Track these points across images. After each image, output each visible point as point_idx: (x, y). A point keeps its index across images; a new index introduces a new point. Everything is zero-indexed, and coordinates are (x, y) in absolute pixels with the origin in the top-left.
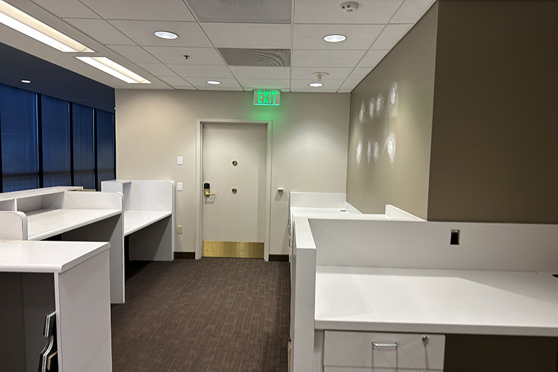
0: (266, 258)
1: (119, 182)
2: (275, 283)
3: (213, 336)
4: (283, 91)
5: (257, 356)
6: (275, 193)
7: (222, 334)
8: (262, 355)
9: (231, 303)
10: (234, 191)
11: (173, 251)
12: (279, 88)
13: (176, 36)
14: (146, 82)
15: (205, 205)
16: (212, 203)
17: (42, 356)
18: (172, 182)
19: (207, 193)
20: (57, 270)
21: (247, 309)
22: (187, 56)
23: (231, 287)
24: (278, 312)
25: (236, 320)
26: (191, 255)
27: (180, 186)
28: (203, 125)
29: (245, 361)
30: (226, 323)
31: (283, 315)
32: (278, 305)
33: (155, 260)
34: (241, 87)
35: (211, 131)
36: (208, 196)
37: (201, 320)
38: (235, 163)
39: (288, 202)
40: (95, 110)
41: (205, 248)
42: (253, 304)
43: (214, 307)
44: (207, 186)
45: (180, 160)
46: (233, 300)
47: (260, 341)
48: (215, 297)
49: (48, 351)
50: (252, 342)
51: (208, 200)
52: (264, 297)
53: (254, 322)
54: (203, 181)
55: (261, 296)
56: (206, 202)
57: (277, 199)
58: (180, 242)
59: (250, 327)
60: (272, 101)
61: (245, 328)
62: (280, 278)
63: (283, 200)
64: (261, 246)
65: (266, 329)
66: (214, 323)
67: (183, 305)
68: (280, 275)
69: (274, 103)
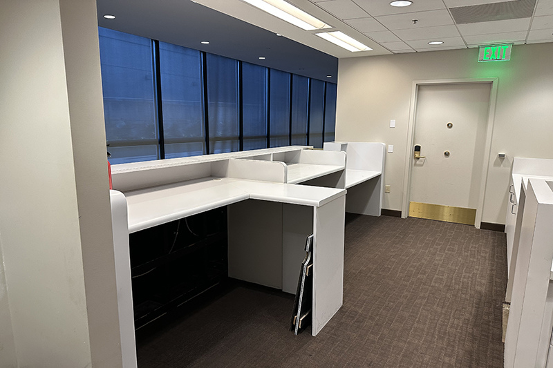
0: (478, 226)
1: (337, 143)
2: (488, 250)
3: (424, 284)
4: (515, 44)
5: (469, 309)
6: (495, 157)
7: (433, 284)
8: (474, 309)
9: (440, 260)
10: (447, 154)
11: (381, 208)
12: (511, 41)
13: (410, 3)
14: (369, 49)
15: (414, 168)
16: (422, 165)
17: (303, 265)
18: (384, 144)
19: (417, 156)
20: (316, 204)
21: (457, 268)
22: (415, 21)
23: (439, 247)
24: (491, 276)
25: (446, 275)
26: (398, 214)
27: (390, 148)
28: (419, 87)
29: (457, 310)
30: (436, 276)
31: (498, 280)
32: (491, 270)
33: (365, 213)
34: (466, 44)
35: (426, 93)
36: (418, 158)
37: (412, 269)
38: (450, 126)
39: (510, 169)
40: (310, 79)
41: (411, 209)
42: (463, 264)
43: (423, 261)
44: (418, 149)
45: (393, 123)
46: (442, 258)
47: (472, 297)
48: (424, 253)
49: (307, 263)
50: (464, 296)
51: (418, 162)
52: (475, 260)
53: (465, 280)
54: (414, 145)
55: (472, 259)
56: (415, 164)
57: (495, 164)
58: (387, 200)
59: (461, 284)
60: (501, 56)
61: (455, 283)
62: (494, 246)
63: (504, 166)
64: (472, 213)
65: (478, 288)
66: (424, 274)
67: (394, 254)
68: (494, 243)
69: (503, 58)
